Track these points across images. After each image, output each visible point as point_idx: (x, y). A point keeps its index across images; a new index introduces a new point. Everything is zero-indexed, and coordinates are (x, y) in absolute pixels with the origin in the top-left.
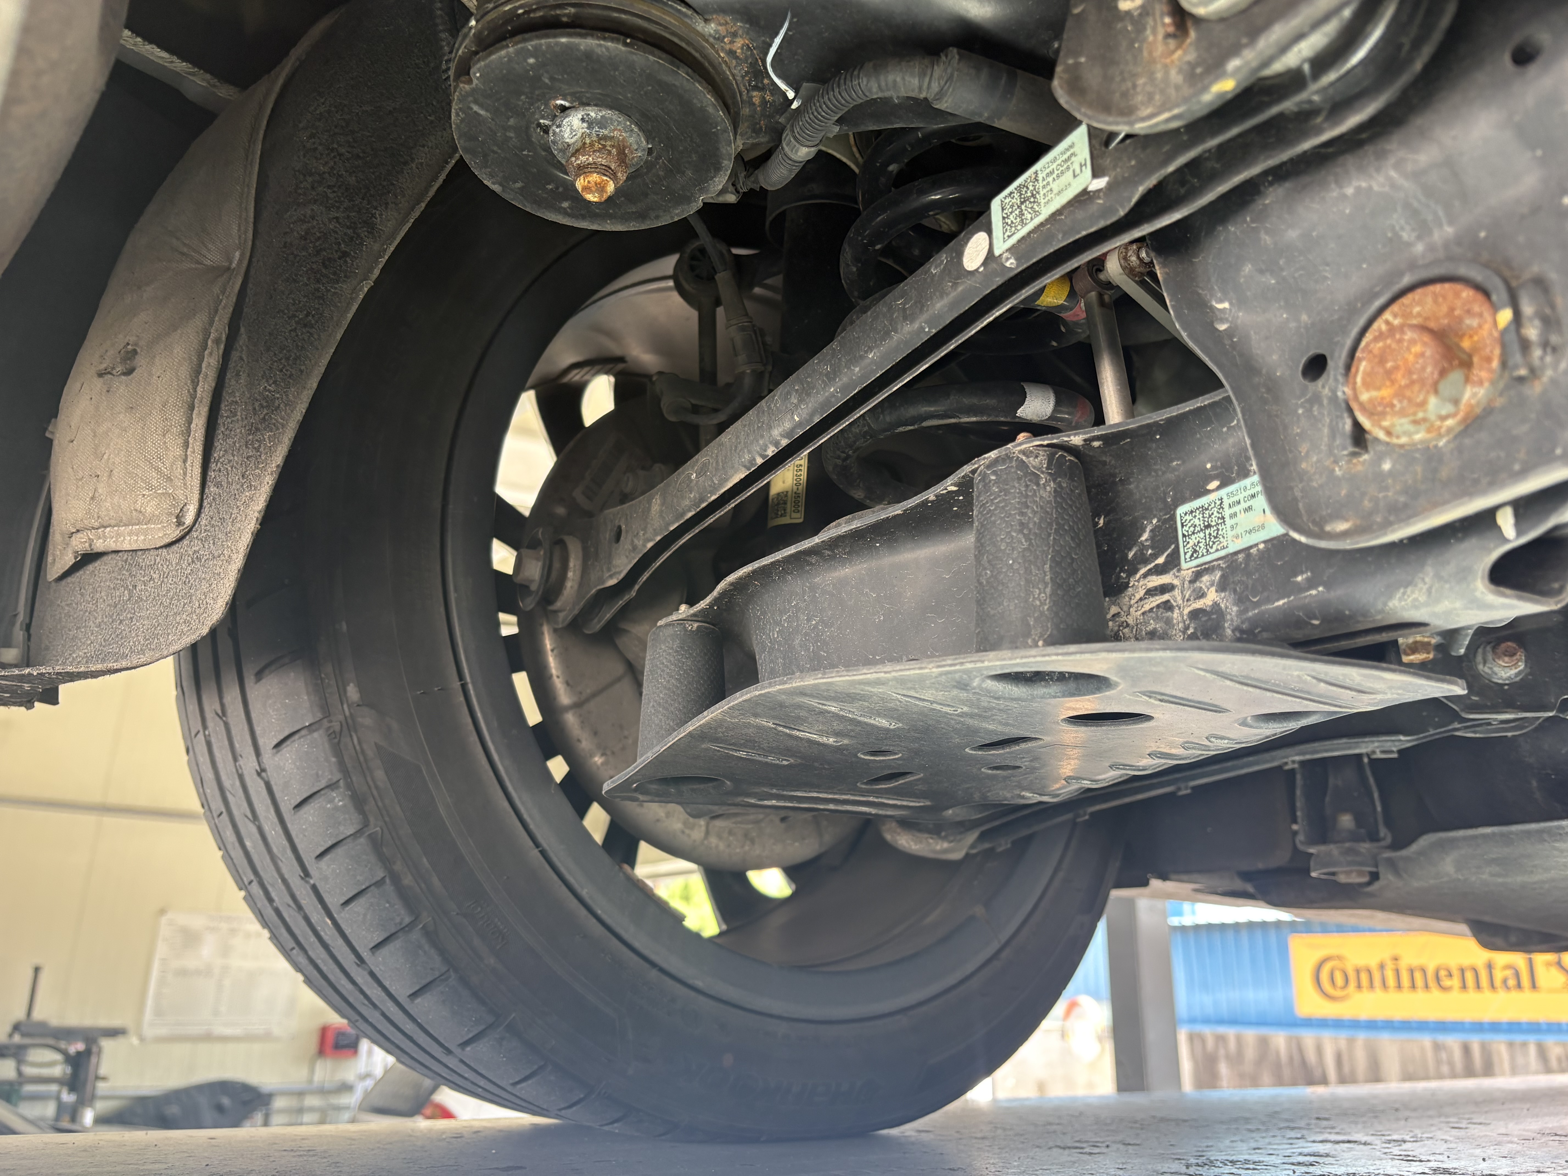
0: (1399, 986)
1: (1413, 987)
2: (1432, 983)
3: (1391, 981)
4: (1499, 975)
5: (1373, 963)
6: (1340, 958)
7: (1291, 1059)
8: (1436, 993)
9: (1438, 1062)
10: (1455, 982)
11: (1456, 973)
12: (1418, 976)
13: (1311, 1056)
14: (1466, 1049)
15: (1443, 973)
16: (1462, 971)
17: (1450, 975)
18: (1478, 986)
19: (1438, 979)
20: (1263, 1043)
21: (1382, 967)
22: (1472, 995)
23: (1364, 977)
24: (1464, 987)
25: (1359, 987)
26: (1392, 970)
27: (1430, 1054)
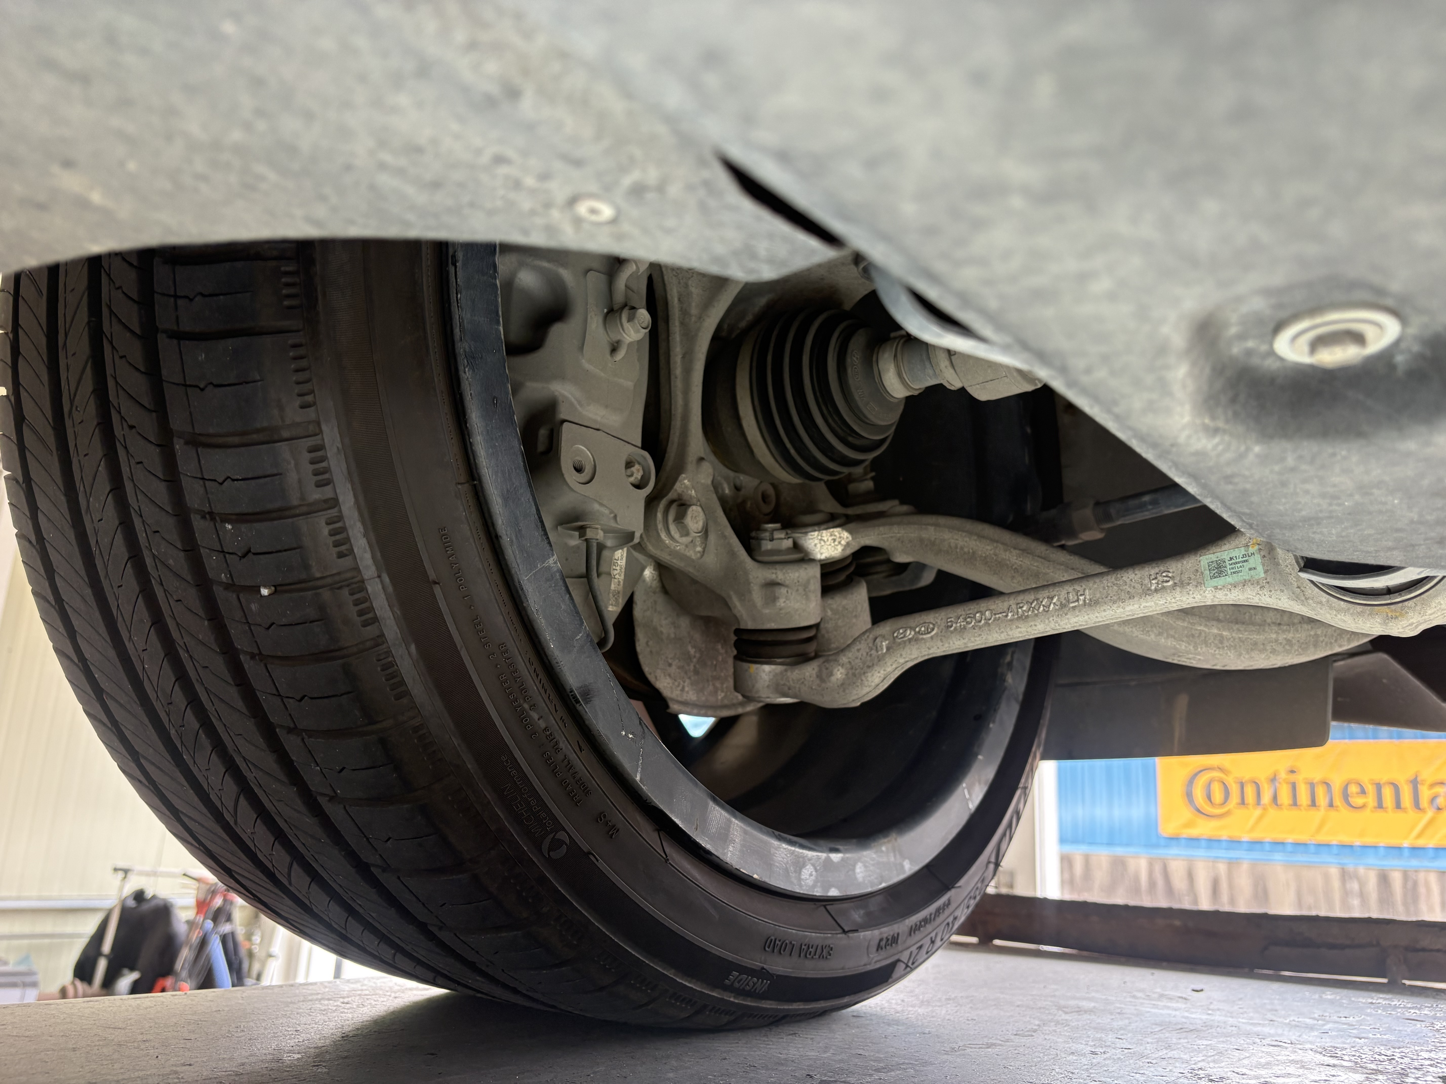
0: (1295, 803)
1: (1313, 803)
2: (1338, 801)
3: (1285, 797)
4: (1425, 794)
5: (1262, 777)
6: (1221, 769)
7: (1152, 884)
8: (1344, 812)
9: (1346, 894)
10: (1371, 800)
11: (1370, 789)
12: (1320, 791)
13: (1179, 883)
14: (1384, 879)
15: (1353, 789)
16: (1379, 787)
17: (1363, 792)
18: (1398, 806)
19: (1346, 796)
20: (1119, 864)
21: (1273, 779)
22: (1391, 816)
23: (1250, 791)
24: (1380, 806)
25: (1243, 802)
26: (1287, 783)
27: (1336, 884)
